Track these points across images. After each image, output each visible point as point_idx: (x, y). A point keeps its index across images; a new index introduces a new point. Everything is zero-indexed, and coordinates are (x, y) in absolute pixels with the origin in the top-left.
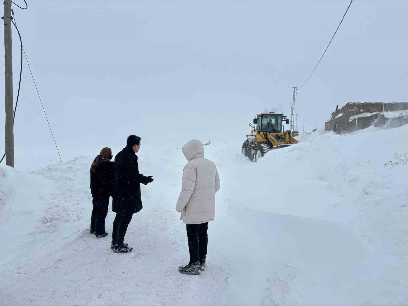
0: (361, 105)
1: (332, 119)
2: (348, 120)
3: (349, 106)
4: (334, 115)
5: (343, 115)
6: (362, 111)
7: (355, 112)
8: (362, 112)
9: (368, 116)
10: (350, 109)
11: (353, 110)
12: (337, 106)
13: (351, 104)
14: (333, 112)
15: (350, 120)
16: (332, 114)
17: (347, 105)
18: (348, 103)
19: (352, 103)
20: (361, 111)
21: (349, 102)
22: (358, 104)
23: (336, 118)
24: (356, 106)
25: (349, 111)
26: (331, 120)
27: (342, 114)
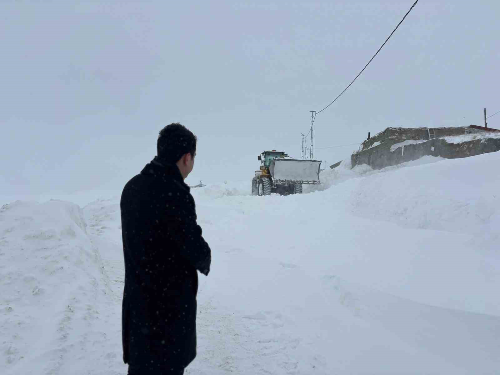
0: (403, 130)
1: (364, 150)
2: (389, 149)
3: (388, 132)
4: (366, 144)
5: (380, 144)
6: (405, 138)
7: (397, 140)
8: (405, 140)
9: (419, 143)
10: (391, 136)
11: (394, 137)
12: (369, 133)
13: (391, 130)
14: (364, 141)
15: (392, 149)
16: (364, 144)
17: (386, 130)
18: (388, 128)
19: (393, 128)
20: (403, 138)
21: (389, 126)
22: (400, 129)
23: (370, 147)
24: (398, 132)
25: (390, 138)
26: (362, 150)
27: (379, 142)
